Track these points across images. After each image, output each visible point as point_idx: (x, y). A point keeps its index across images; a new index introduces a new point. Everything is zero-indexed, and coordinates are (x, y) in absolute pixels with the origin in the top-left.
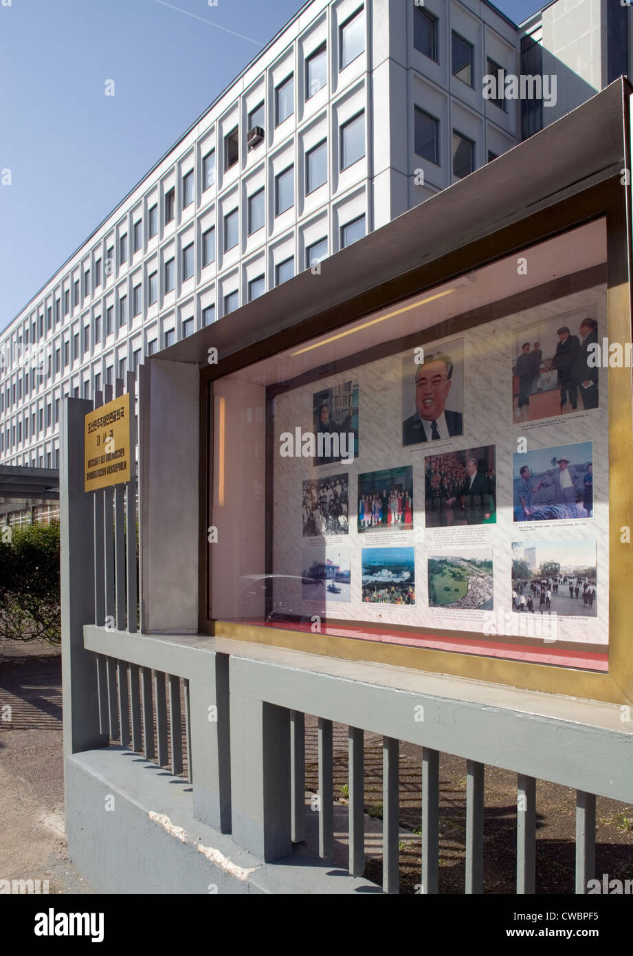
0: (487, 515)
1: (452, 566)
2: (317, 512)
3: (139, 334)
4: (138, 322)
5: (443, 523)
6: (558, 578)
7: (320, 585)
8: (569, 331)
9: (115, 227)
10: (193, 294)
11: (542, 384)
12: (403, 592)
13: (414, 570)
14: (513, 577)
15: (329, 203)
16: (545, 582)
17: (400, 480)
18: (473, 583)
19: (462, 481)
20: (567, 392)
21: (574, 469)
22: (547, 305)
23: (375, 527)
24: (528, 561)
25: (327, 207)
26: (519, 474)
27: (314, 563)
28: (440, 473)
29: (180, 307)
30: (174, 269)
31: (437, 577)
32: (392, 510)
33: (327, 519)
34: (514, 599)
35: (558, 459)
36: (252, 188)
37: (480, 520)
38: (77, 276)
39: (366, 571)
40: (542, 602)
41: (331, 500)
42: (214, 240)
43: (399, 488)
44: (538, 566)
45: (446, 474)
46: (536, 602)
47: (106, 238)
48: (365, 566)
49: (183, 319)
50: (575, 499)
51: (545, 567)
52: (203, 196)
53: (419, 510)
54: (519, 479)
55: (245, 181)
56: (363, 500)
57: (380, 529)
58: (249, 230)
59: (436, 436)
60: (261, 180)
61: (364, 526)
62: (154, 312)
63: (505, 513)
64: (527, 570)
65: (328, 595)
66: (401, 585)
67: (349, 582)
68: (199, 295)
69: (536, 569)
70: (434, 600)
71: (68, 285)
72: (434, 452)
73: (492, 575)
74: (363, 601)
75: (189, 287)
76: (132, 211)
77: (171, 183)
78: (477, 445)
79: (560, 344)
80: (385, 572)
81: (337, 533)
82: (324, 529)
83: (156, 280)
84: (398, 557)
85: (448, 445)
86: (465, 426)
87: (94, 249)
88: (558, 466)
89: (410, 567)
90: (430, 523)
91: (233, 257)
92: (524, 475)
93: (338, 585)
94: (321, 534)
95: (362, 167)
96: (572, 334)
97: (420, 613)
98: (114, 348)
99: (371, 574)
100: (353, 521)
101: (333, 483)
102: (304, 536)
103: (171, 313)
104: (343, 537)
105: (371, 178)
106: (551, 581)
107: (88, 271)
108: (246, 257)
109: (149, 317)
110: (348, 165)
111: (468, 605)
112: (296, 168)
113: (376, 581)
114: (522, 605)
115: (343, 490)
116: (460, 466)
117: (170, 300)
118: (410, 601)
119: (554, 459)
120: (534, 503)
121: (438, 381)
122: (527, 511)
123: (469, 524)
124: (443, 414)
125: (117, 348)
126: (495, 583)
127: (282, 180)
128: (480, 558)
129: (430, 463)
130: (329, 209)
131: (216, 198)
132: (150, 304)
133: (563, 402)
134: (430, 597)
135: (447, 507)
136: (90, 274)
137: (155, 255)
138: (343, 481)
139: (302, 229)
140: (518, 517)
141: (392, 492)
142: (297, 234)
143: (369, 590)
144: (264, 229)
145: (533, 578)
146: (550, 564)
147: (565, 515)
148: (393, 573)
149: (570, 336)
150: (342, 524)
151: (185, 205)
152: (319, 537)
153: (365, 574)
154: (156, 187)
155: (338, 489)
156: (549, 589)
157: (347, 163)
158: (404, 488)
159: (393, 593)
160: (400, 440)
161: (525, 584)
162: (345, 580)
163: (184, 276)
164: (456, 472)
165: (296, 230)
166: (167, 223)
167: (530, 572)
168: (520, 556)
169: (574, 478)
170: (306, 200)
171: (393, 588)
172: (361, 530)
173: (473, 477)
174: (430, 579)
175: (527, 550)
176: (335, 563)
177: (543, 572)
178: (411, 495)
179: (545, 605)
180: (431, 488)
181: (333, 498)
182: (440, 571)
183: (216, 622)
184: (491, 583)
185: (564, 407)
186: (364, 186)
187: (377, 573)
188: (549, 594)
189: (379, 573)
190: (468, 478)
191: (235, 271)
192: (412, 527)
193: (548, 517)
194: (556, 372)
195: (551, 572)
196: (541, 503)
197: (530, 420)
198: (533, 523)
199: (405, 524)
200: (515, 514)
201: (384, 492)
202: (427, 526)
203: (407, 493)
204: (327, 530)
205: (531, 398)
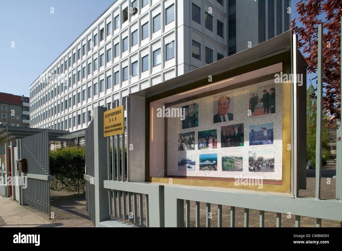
0: (241, 144)
1: (230, 159)
2: (183, 144)
3: (90, 81)
4: (90, 77)
5: (227, 146)
6: (263, 161)
7: (184, 166)
8: (266, 91)
9: (81, 42)
10: (111, 67)
11: (258, 106)
12: (214, 167)
13: (217, 160)
14: (249, 161)
15: (162, 36)
16: (259, 162)
17: (212, 133)
18: (236, 164)
19: (233, 134)
20: (266, 109)
21: (268, 130)
22: (260, 83)
23: (204, 148)
24: (254, 157)
25: (161, 37)
26: (251, 132)
27: (183, 159)
28: (226, 131)
29: (106, 72)
30: (104, 58)
31: (225, 162)
32: (210, 143)
33: (187, 145)
34: (249, 168)
35: (263, 128)
36: (133, 30)
37: (238, 145)
38: (66, 59)
39: (201, 161)
40: (258, 168)
41: (188, 140)
42: (119, 48)
43: (212, 136)
44: (257, 158)
45: (227, 132)
46: (256, 168)
47: (77, 45)
48: (200, 160)
49: (107, 76)
50: (268, 139)
51: (259, 158)
52: (115, 31)
53: (219, 142)
54: (251, 133)
55: (130, 27)
56: (200, 140)
57: (206, 148)
58: (132, 44)
59: (225, 120)
60: (136, 27)
61: (200, 147)
62: (96, 73)
63: (247, 143)
64: (253, 159)
65: (187, 169)
66: (213, 165)
67: (195, 165)
68: (113, 67)
69: (256, 159)
70: (224, 169)
71: (63, 62)
72: (224, 125)
73: (242, 161)
74: (200, 170)
75: (109, 64)
76: (87, 36)
77: (102, 26)
78: (237, 123)
79: (264, 95)
80: (207, 161)
81: (191, 150)
82: (186, 148)
83: (97, 62)
84: (212, 157)
85: (229, 123)
86: (234, 118)
87: (73, 49)
88: (263, 129)
89: (216, 159)
90: (222, 146)
91: (126, 54)
92: (253, 132)
93: (191, 166)
94: (185, 150)
95: (173, 24)
96: (268, 92)
97: (219, 173)
98: (81, 86)
99: (202, 162)
100: (196, 146)
101: (189, 135)
102: (179, 151)
103: (103, 73)
104: (193, 151)
105: (177, 28)
106: (261, 162)
107: (71, 57)
108: (131, 54)
109: (94, 75)
110: (168, 23)
111: (235, 170)
112: (149, 23)
113: (204, 164)
114: (252, 169)
115: (193, 136)
116: (232, 129)
117: (102, 69)
118: (216, 169)
119: (262, 128)
120: (256, 140)
121: (225, 104)
122: (253, 142)
123: (235, 146)
124: (227, 114)
125: (82, 86)
126: (243, 164)
127: (144, 27)
128: (239, 156)
129: (223, 129)
130: (161, 38)
131: (120, 33)
132: (94, 70)
133: (265, 111)
134: (222, 168)
135: (228, 141)
136: (71, 58)
137: (96, 52)
138: (193, 134)
139: (151, 45)
140: (251, 144)
141: (210, 137)
142: (149, 47)
143: (202, 167)
144: (137, 44)
145: (255, 162)
146: (260, 157)
147: (265, 143)
148: (210, 161)
149: (267, 93)
150: (192, 147)
151: (108, 35)
152: (184, 151)
153: (201, 162)
154: (97, 27)
155: (191, 136)
156: (260, 165)
157: (168, 22)
158: (214, 136)
159: (210, 167)
160: (212, 121)
161: (253, 163)
162: (194, 164)
163: (107, 61)
164: (231, 131)
165: (149, 45)
166: (101, 41)
167: (254, 160)
168: (251, 155)
169: (268, 133)
170: (153, 35)
171: (210, 166)
172: (199, 149)
173: (236, 133)
174: (223, 163)
175: (253, 154)
176: (190, 159)
177: (258, 160)
178: (216, 138)
179: (259, 169)
180: (223, 136)
181: (189, 139)
182: (226, 161)
183: (152, 178)
184: (242, 163)
185: (265, 113)
186: (174, 31)
187: (205, 161)
188: (260, 166)
189: (205, 162)
190: (235, 133)
191: (127, 59)
192: (216, 148)
193: (260, 144)
194: (263, 103)
195: (261, 160)
196: (258, 140)
197: (255, 116)
198: (255, 146)
199: (214, 147)
200: (250, 143)
201: (207, 137)
202: (222, 147)
203: (215, 137)
204: (187, 149)
205: (255, 110)
